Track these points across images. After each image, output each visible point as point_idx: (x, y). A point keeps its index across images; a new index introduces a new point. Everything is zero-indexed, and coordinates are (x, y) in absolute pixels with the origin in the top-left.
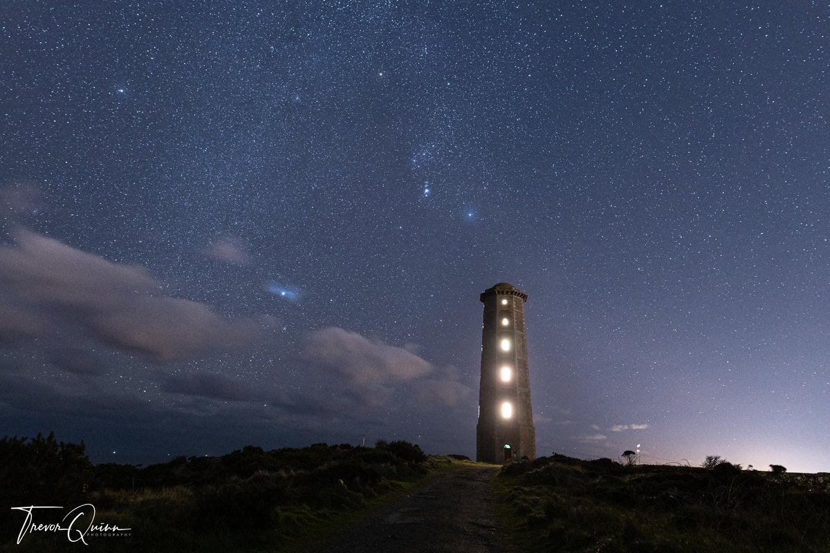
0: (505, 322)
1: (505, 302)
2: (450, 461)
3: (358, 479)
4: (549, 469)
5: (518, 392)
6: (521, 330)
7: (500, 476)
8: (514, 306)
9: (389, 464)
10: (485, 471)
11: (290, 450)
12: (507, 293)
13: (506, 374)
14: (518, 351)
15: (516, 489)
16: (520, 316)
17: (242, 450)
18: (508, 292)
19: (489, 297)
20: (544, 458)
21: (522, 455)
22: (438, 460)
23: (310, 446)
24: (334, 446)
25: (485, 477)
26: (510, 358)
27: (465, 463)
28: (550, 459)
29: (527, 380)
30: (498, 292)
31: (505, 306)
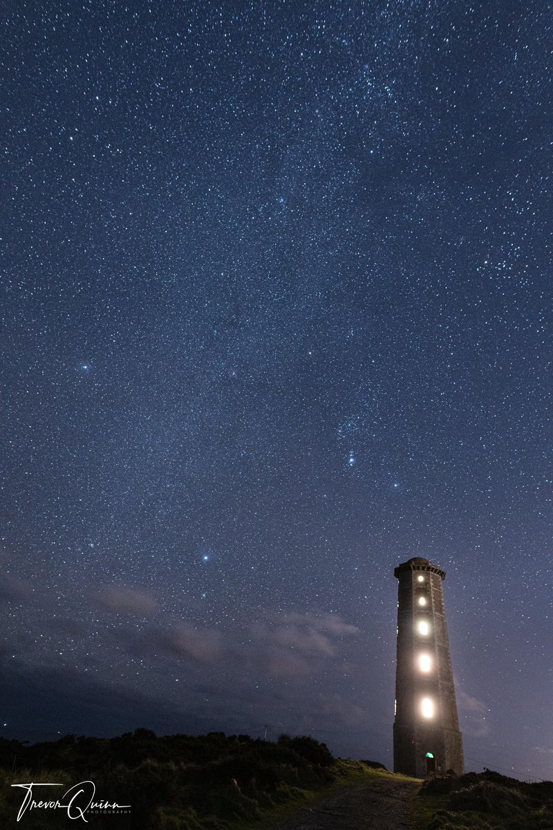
0: (422, 601)
1: (421, 579)
2: (361, 768)
3: (254, 780)
4: (479, 790)
5: (440, 686)
6: (440, 611)
7: (420, 793)
8: (432, 584)
9: (291, 765)
10: (405, 785)
11: (184, 737)
12: (423, 568)
13: (425, 663)
14: (438, 637)
15: (440, 813)
16: (438, 594)
17: (134, 733)
18: (426, 568)
19: (404, 572)
20: (472, 774)
21: (448, 768)
22: (348, 766)
23: (206, 735)
24: (232, 737)
25: (403, 793)
26: (429, 644)
27: (379, 772)
28: (481, 776)
29: (449, 673)
30: (414, 567)
31: (421, 584)
